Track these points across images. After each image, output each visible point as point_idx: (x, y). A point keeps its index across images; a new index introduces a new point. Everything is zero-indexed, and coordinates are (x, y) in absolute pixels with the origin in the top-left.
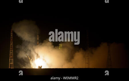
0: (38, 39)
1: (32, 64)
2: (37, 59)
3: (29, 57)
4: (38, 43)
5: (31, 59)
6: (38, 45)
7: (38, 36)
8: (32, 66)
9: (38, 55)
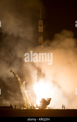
0: (41, 29)
1: (27, 95)
2: (38, 80)
3: (17, 76)
4: (41, 39)
5: (22, 82)
6: (42, 46)
7: (42, 21)
8: (25, 99)
9: (39, 71)
